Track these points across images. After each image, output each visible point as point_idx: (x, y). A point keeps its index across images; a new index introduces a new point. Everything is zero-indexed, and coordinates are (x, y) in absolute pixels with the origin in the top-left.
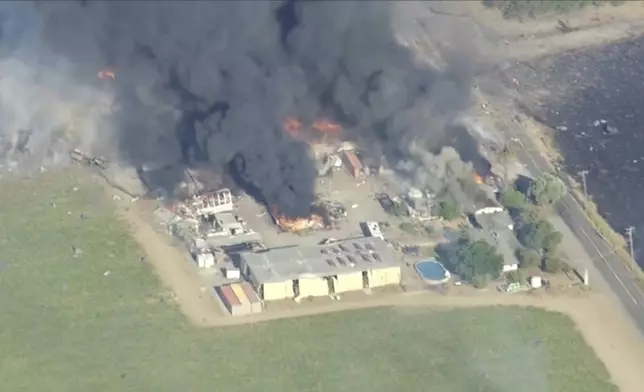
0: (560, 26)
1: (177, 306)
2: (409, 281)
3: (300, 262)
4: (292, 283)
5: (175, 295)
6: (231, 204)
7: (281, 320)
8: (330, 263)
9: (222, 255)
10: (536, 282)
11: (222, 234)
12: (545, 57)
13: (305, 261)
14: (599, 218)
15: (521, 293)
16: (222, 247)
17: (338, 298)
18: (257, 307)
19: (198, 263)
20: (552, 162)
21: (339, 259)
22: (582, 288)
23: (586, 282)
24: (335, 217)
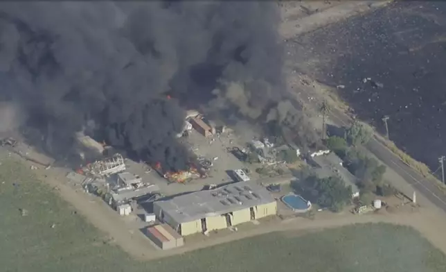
0: (304, 10)
1: (118, 247)
2: (283, 212)
3: (201, 205)
4: (200, 221)
5: (113, 238)
6: (123, 165)
7: (200, 250)
8: (223, 203)
9: (135, 204)
10: (378, 204)
11: (128, 188)
12: (303, 34)
13: (205, 203)
14: (400, 152)
15: (369, 213)
16: (133, 199)
17: (236, 229)
18: (180, 242)
19: (119, 213)
20: (346, 113)
21: (229, 200)
22: (413, 206)
23: (414, 201)
24: (206, 168)
